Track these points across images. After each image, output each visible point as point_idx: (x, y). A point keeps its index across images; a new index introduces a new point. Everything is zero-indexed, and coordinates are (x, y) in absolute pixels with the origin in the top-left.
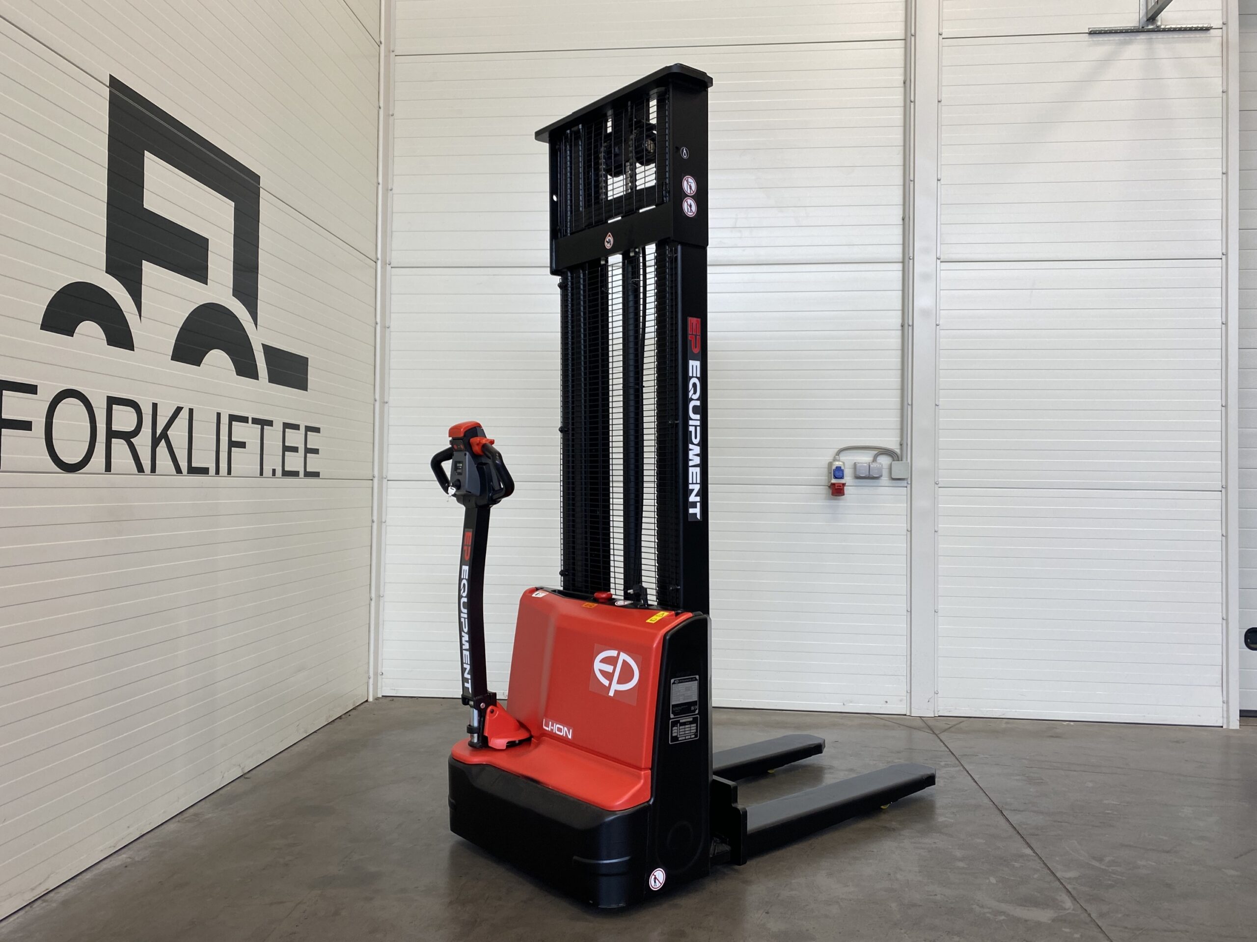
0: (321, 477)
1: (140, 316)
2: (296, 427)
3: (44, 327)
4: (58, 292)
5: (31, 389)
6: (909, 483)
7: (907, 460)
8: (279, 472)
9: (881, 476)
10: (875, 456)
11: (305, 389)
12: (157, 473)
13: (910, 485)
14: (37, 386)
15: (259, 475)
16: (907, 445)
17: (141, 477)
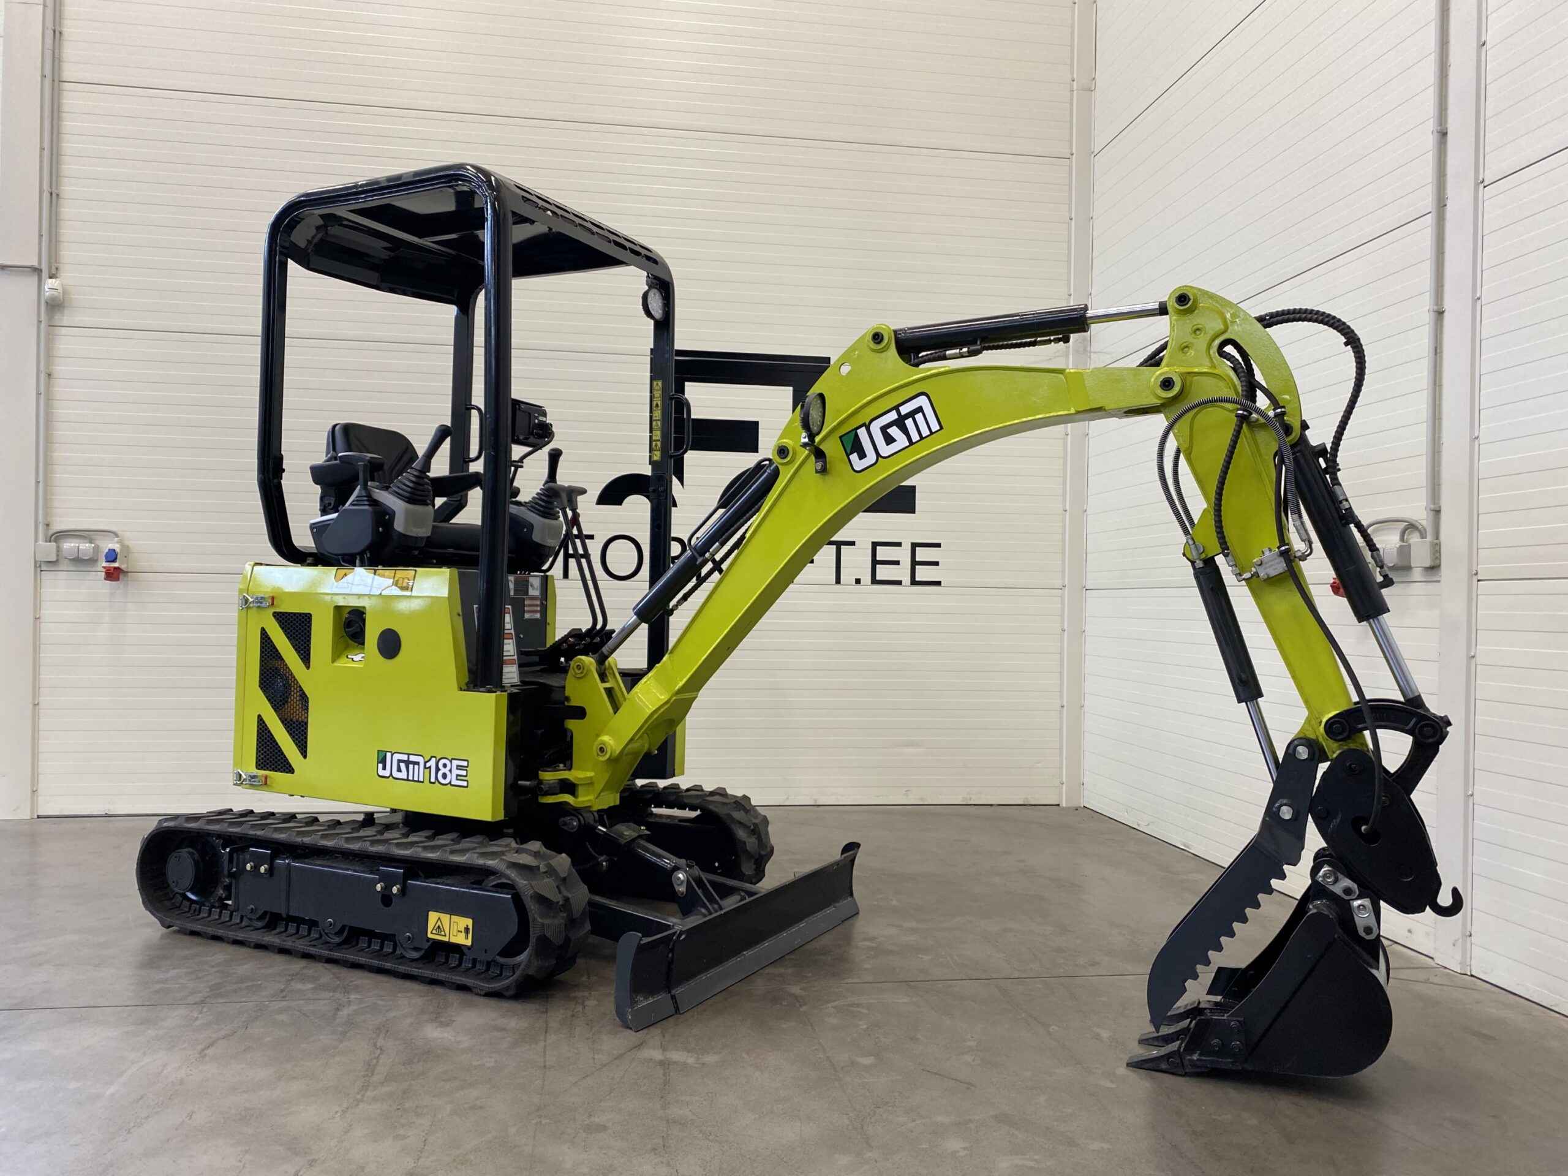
0: (944, 585)
1: (682, 484)
2: (899, 544)
3: (600, 503)
4: (609, 483)
5: (590, 537)
6: (1439, 572)
8: (867, 582)
10: (1402, 532)
11: (913, 512)
14: (594, 535)
15: (833, 583)
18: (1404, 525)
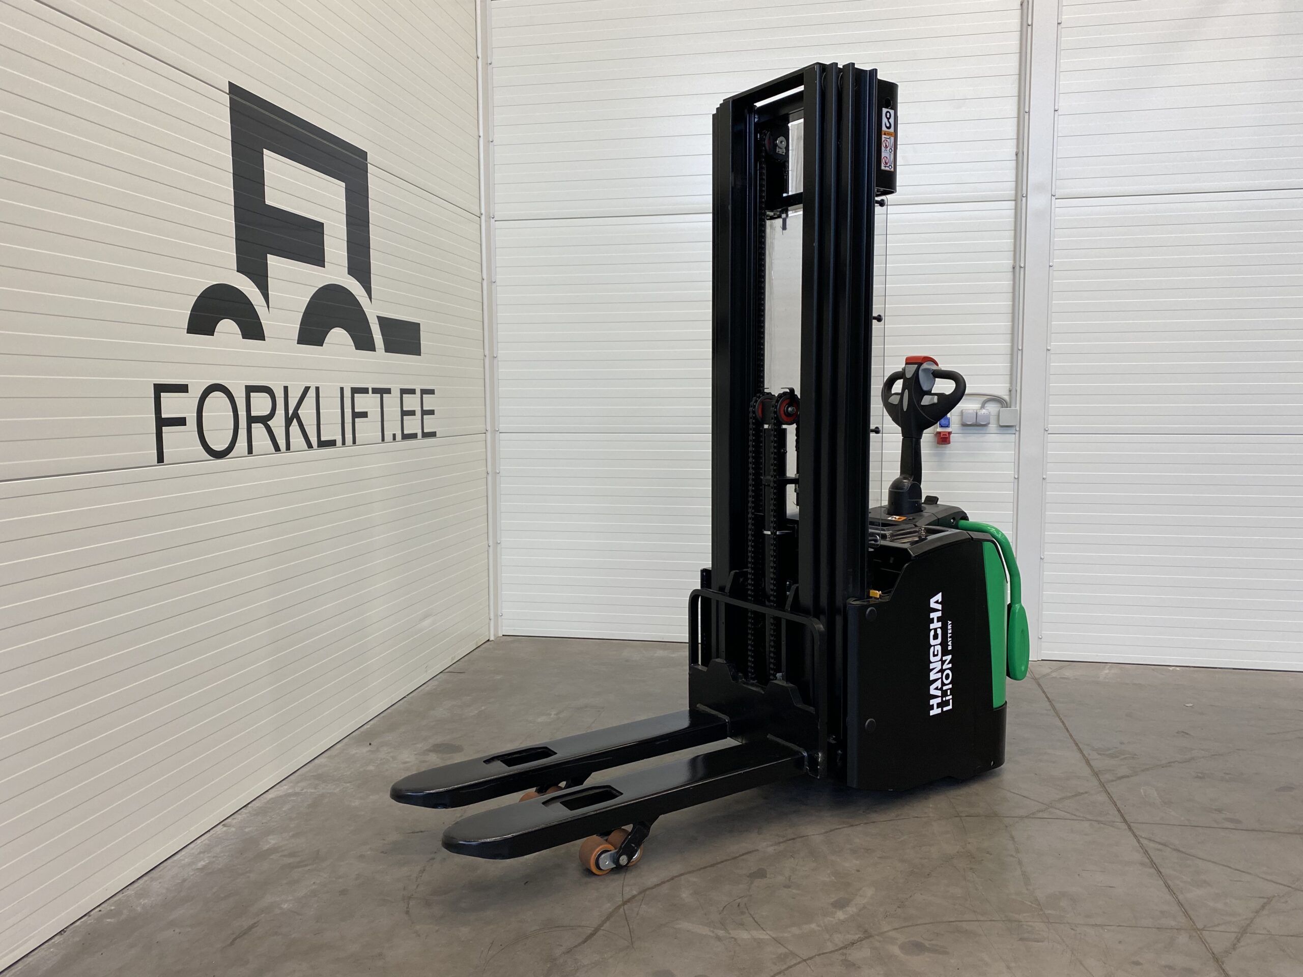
0: (437, 436)
1: (268, 307)
2: (412, 392)
3: (190, 331)
4: (199, 297)
5: (183, 389)
6: (1018, 429)
7: (1016, 407)
8: (399, 437)
9: (989, 423)
10: (983, 402)
11: (418, 353)
12: (291, 450)
13: (1018, 432)
14: (187, 385)
15: (381, 441)
16: (1016, 391)
17: (279, 455)
18: (985, 398)
